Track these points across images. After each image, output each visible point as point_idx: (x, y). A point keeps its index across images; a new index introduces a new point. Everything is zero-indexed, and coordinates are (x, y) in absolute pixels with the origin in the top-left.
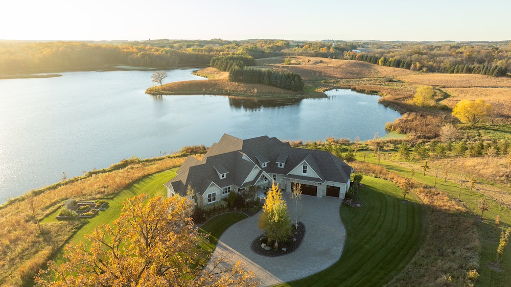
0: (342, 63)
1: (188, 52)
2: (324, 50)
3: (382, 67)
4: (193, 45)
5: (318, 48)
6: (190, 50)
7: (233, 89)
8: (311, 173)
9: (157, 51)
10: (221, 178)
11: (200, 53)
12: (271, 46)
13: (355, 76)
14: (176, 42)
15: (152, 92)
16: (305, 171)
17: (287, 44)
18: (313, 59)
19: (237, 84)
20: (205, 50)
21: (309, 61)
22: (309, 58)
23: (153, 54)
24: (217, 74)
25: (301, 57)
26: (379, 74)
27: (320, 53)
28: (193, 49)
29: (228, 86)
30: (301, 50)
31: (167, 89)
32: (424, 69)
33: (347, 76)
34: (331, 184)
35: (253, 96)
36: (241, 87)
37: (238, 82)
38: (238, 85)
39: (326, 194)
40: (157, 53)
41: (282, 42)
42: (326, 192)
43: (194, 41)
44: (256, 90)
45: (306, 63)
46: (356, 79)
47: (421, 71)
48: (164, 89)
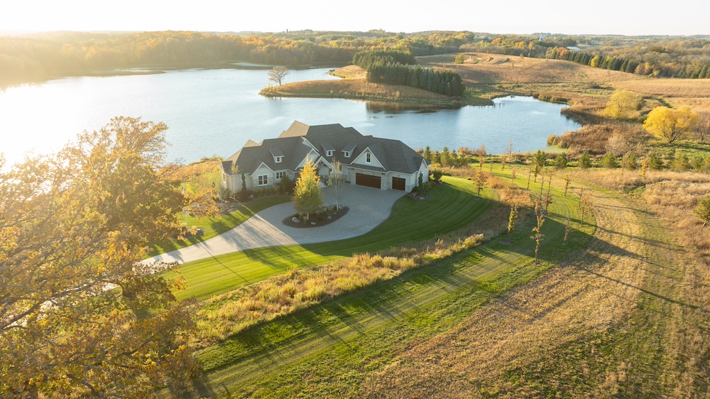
0: (537, 63)
1: (328, 46)
2: (520, 46)
3: (594, 69)
4: (340, 37)
5: (512, 42)
6: (333, 44)
7: (369, 91)
8: (375, 162)
9: (288, 43)
10: (276, 161)
11: (345, 47)
12: (447, 39)
13: (548, 80)
14: (320, 34)
15: (267, 93)
16: (368, 160)
17: (471, 37)
18: (497, 57)
19: (376, 85)
20: (353, 44)
21: (491, 59)
22: (492, 56)
23: (281, 48)
24: (359, 73)
25: (482, 54)
26: (586, 78)
27: (513, 49)
28: (337, 43)
29: (364, 87)
30: (486, 45)
31: (286, 89)
32: (655, 73)
33: (536, 80)
34: (396, 175)
35: (393, 101)
36: (381, 89)
37: (377, 83)
38: (378, 87)
39: (391, 187)
40: (287, 46)
41: (463, 34)
42: (391, 184)
43: (344, 33)
44: (398, 93)
45: (486, 62)
46: (546, 84)
47: (650, 75)
48: (282, 90)
